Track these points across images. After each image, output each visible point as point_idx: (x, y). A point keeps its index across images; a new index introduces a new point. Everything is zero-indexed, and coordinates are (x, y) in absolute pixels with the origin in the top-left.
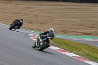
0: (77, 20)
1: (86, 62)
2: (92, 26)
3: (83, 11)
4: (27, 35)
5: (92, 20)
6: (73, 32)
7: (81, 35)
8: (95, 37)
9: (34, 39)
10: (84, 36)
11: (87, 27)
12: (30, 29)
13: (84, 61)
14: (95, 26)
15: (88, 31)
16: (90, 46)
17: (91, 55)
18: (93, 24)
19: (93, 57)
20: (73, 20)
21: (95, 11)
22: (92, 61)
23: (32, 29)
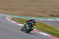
0: (34, 8)
1: (40, 33)
2: (44, 11)
3: (38, 3)
4: (4, 17)
5: (44, 8)
6: (32, 15)
7: (37, 17)
8: (45, 18)
9: (8, 20)
10: (38, 18)
11: (41, 12)
12: (6, 14)
13: (39, 33)
14: (45, 11)
15: (41, 14)
16: (42, 24)
17: (43, 29)
18: (44, 10)
19: (44, 30)
20: (32, 8)
21: (45, 3)
22: (44, 32)
23: (7, 14)
